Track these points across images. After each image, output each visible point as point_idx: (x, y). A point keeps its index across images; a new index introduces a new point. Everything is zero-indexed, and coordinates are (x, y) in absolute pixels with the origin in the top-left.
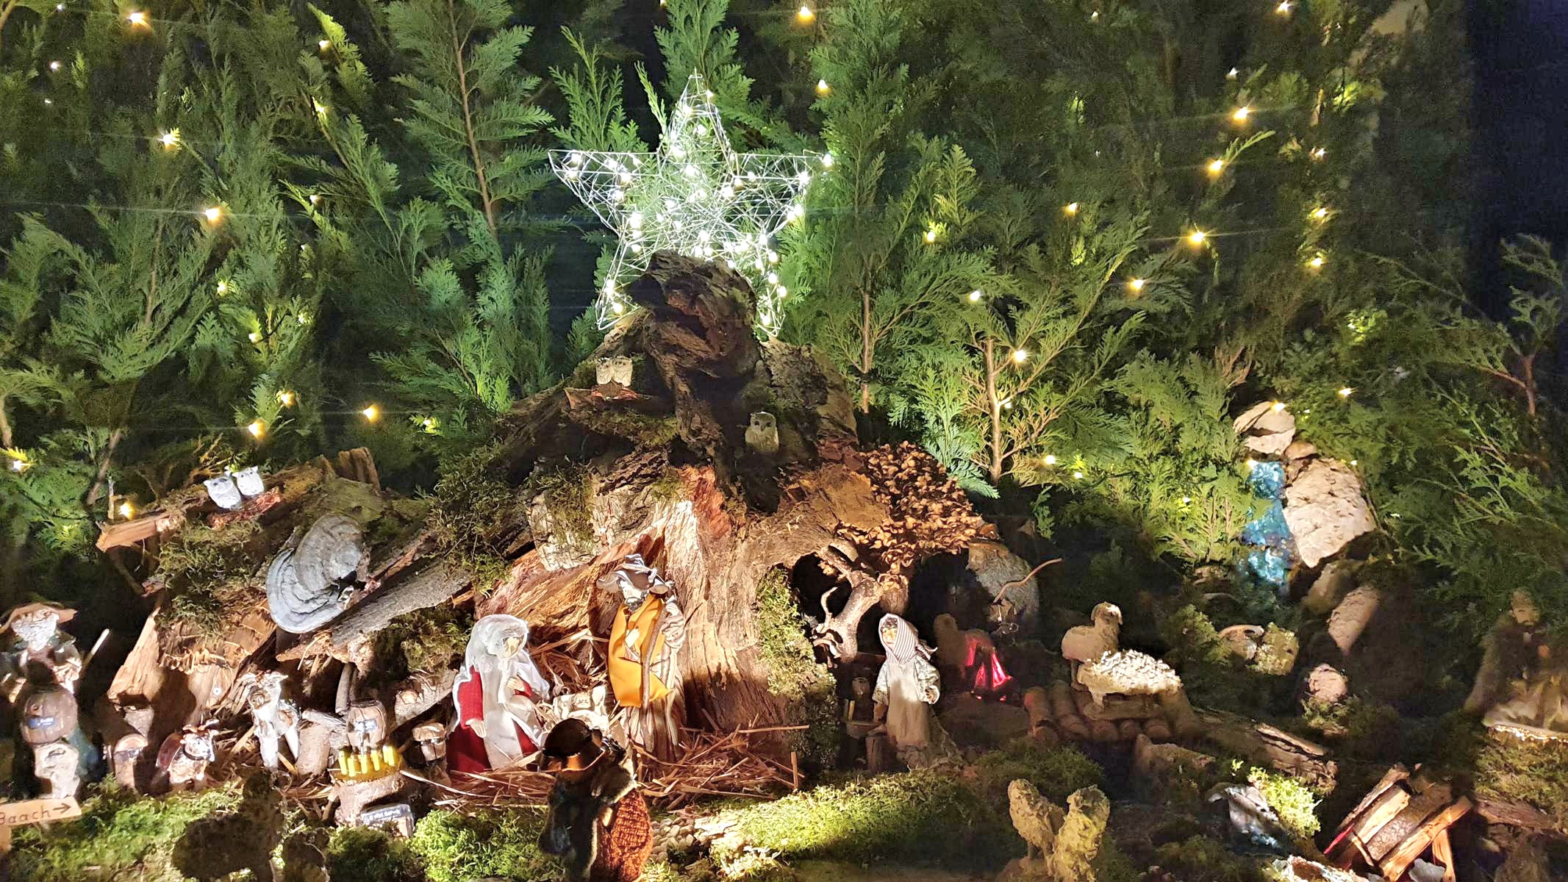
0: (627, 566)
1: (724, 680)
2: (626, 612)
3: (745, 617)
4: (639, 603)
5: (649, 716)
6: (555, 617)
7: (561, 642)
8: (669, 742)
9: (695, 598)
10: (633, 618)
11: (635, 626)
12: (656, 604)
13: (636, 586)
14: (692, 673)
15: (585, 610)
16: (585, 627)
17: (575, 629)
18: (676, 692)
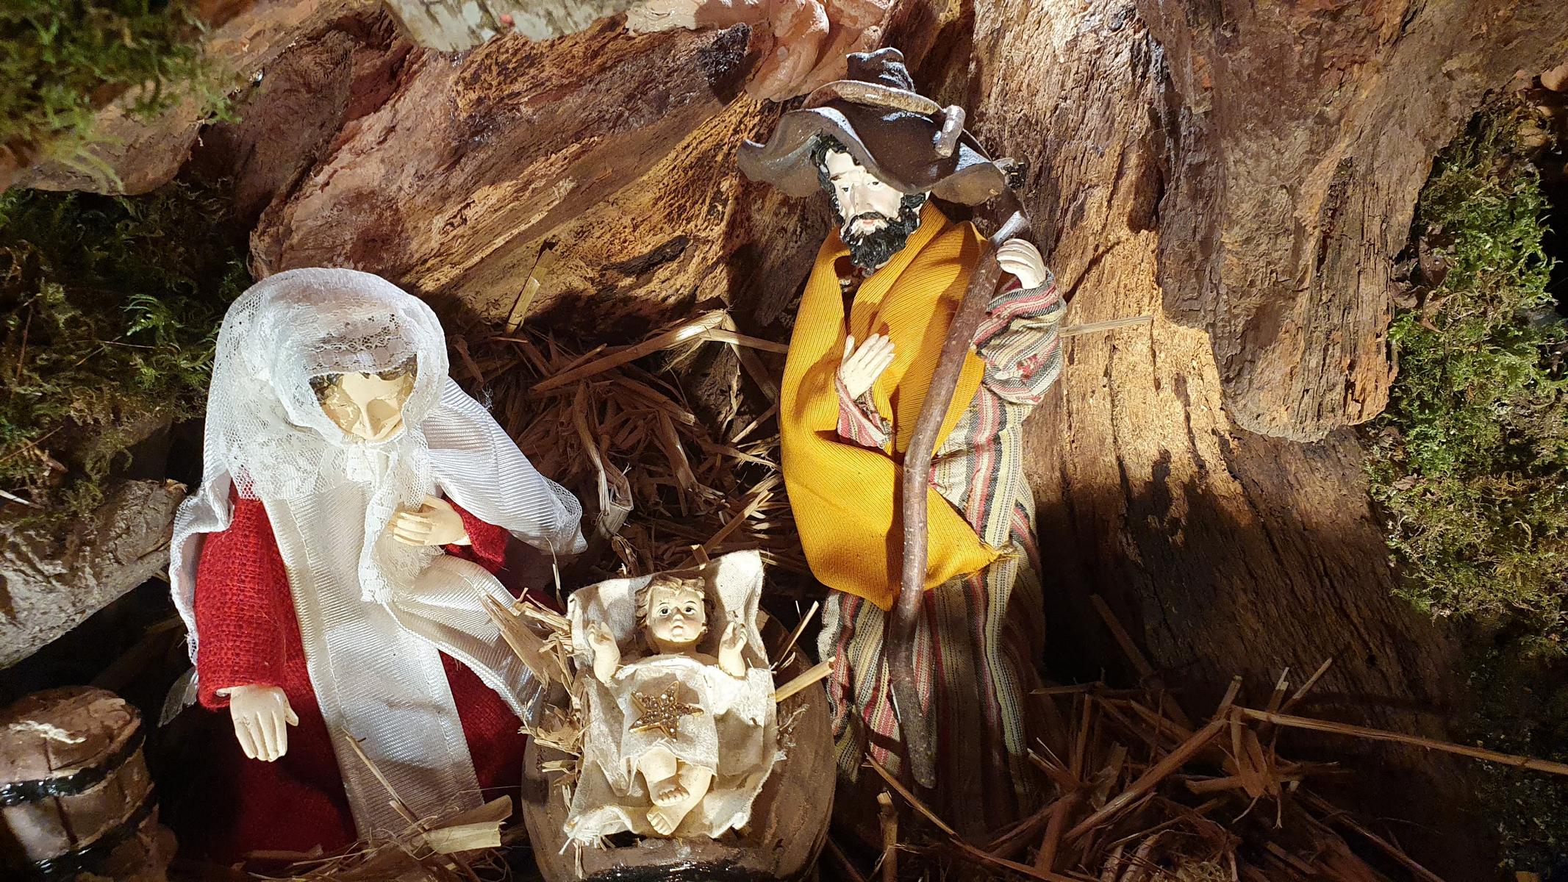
0: (851, 90)
1: (1178, 508)
2: (843, 268)
3: (1364, 314)
4: (893, 237)
5: (921, 642)
6: (625, 269)
7: (644, 349)
8: (989, 734)
9: (1093, 220)
10: (870, 293)
11: (876, 324)
12: (953, 244)
13: (887, 170)
14: (1065, 481)
15: (715, 251)
16: (715, 304)
17: (689, 309)
18: (1018, 557)
